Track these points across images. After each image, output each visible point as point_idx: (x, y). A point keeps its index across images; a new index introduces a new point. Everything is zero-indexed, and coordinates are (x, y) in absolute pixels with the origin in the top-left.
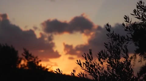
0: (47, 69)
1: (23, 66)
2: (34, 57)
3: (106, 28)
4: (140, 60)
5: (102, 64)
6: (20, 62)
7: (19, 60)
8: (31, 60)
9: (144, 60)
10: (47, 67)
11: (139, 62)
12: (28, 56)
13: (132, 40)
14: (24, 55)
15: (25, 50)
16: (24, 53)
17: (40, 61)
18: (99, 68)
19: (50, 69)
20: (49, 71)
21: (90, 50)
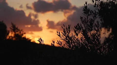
0: (30, 40)
1: (11, 38)
2: (19, 30)
3: (84, 5)
4: (105, 32)
5: (77, 36)
6: (8, 34)
7: (8, 32)
8: (17, 33)
9: (107, 32)
10: (30, 39)
11: (103, 34)
12: (15, 29)
13: (98, 14)
14: (11, 29)
15: (12, 24)
16: (12, 27)
17: (25, 33)
18: (74, 39)
19: (32, 40)
20: (32, 41)
21: (69, 26)
